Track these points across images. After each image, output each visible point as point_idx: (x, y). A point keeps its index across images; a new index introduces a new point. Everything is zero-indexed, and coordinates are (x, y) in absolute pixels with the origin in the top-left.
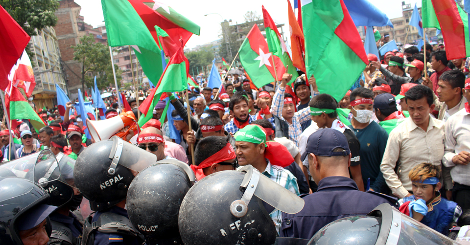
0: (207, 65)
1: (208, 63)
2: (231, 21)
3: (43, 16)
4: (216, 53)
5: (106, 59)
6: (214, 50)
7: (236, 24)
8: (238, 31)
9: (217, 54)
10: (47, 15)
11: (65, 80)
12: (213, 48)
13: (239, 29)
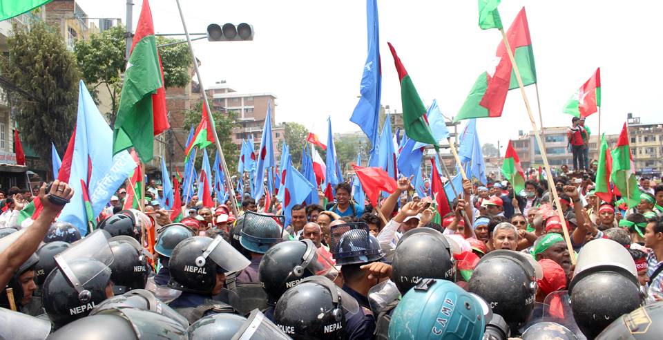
0: (346, 162)
1: (348, 160)
2: (388, 107)
3: (173, 73)
4: (362, 147)
5: (224, 135)
6: (360, 143)
7: (394, 113)
8: (396, 123)
9: (363, 150)
10: (179, 72)
11: (170, 153)
12: (359, 139)
13: (397, 121)
